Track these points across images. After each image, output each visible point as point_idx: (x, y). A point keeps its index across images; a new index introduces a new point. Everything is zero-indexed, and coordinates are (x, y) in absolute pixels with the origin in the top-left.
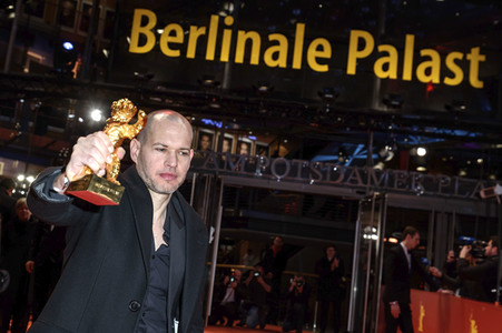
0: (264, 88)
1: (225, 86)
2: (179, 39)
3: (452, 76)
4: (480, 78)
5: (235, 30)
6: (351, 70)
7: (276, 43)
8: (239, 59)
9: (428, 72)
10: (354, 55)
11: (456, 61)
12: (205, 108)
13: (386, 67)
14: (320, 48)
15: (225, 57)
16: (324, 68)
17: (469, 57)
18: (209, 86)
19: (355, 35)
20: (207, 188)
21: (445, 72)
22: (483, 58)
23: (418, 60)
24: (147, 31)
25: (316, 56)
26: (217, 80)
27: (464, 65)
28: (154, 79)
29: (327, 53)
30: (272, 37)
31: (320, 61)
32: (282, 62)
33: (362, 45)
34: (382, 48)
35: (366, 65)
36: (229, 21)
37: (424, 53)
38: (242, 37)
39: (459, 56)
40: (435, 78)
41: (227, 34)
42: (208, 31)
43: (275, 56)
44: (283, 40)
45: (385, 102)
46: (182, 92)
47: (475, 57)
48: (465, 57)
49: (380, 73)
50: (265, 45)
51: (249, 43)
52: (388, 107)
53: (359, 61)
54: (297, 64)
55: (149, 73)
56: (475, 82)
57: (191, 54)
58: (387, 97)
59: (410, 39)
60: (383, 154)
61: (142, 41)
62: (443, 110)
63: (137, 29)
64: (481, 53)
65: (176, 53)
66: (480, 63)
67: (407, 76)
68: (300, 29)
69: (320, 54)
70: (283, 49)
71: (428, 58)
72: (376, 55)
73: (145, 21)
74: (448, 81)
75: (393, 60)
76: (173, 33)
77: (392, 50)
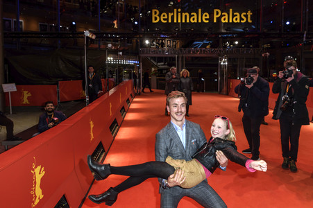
0: (192, 29)
1: (180, 30)
2: (166, 17)
3: (243, 20)
4: (251, 19)
5: (181, 13)
6: (215, 21)
8: (184, 21)
9: (236, 19)
10: (215, 17)
13: (224, 19)
14: (206, 16)
15: (179, 21)
16: (208, 21)
19: (215, 11)
20: (180, 59)
21: (241, 19)
22: (251, 14)
23: (233, 16)
24: (156, 16)
25: (205, 18)
27: (246, 16)
29: (208, 17)
30: (192, 14)
32: (196, 21)
33: (217, 13)
34: (223, 14)
35: (219, 19)
36: (179, 10)
38: (184, 14)
39: (245, 14)
40: (238, 21)
41: (179, 14)
42: (174, 14)
43: (194, 19)
44: (195, 14)
45: (225, 29)
47: (249, 14)
49: (223, 21)
50: (190, 16)
51: (186, 16)
53: (217, 18)
54: (200, 21)
56: (250, 21)
57: (170, 21)
59: (231, 10)
61: (156, 19)
62: (242, 30)
63: (154, 16)
64: (251, 12)
65: (166, 22)
67: (231, 21)
68: (200, 10)
70: (195, 17)
71: (236, 15)
72: (222, 16)
73: (156, 13)
74: (242, 21)
75: (226, 17)
76: (164, 16)
77: (226, 14)
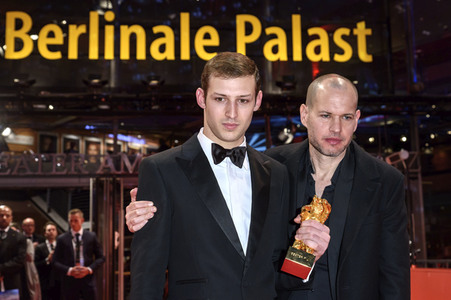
0: (154, 82)
1: (112, 84)
2: (59, 40)
3: (341, 52)
4: (369, 52)
5: (117, 25)
7: (162, 35)
8: (125, 55)
9: (318, 50)
10: (242, 41)
11: (344, 37)
12: (95, 109)
13: (275, 50)
14: (207, 36)
15: (109, 55)
17: (355, 32)
18: (96, 86)
21: (334, 49)
22: (369, 32)
23: (306, 39)
24: (22, 34)
25: (204, 44)
26: (104, 78)
27: (352, 40)
28: (35, 85)
29: (215, 41)
30: (157, 30)
31: (208, 49)
32: (170, 55)
33: (249, 29)
34: (269, 31)
36: (110, 16)
37: (311, 32)
38: (125, 31)
39: (346, 31)
40: (325, 56)
41: (109, 31)
42: (88, 29)
43: (162, 49)
44: (168, 31)
45: (279, 85)
46: (67, 95)
47: (362, 31)
48: (352, 32)
49: (270, 56)
50: (151, 37)
51: (133, 38)
52: (282, 90)
53: (248, 46)
54: (185, 55)
55: (31, 78)
56: (364, 56)
57: (73, 54)
58: (280, 79)
59: (296, 20)
60: (282, 137)
61: (19, 45)
63: (11, 34)
64: (367, 27)
65: (57, 55)
66: (367, 37)
67: (297, 57)
68: (185, 18)
69: (208, 43)
70: (169, 40)
71: (316, 37)
72: (264, 38)
73: (19, 25)
74: (338, 58)
75: (281, 42)
76: (51, 35)
77: (279, 32)
